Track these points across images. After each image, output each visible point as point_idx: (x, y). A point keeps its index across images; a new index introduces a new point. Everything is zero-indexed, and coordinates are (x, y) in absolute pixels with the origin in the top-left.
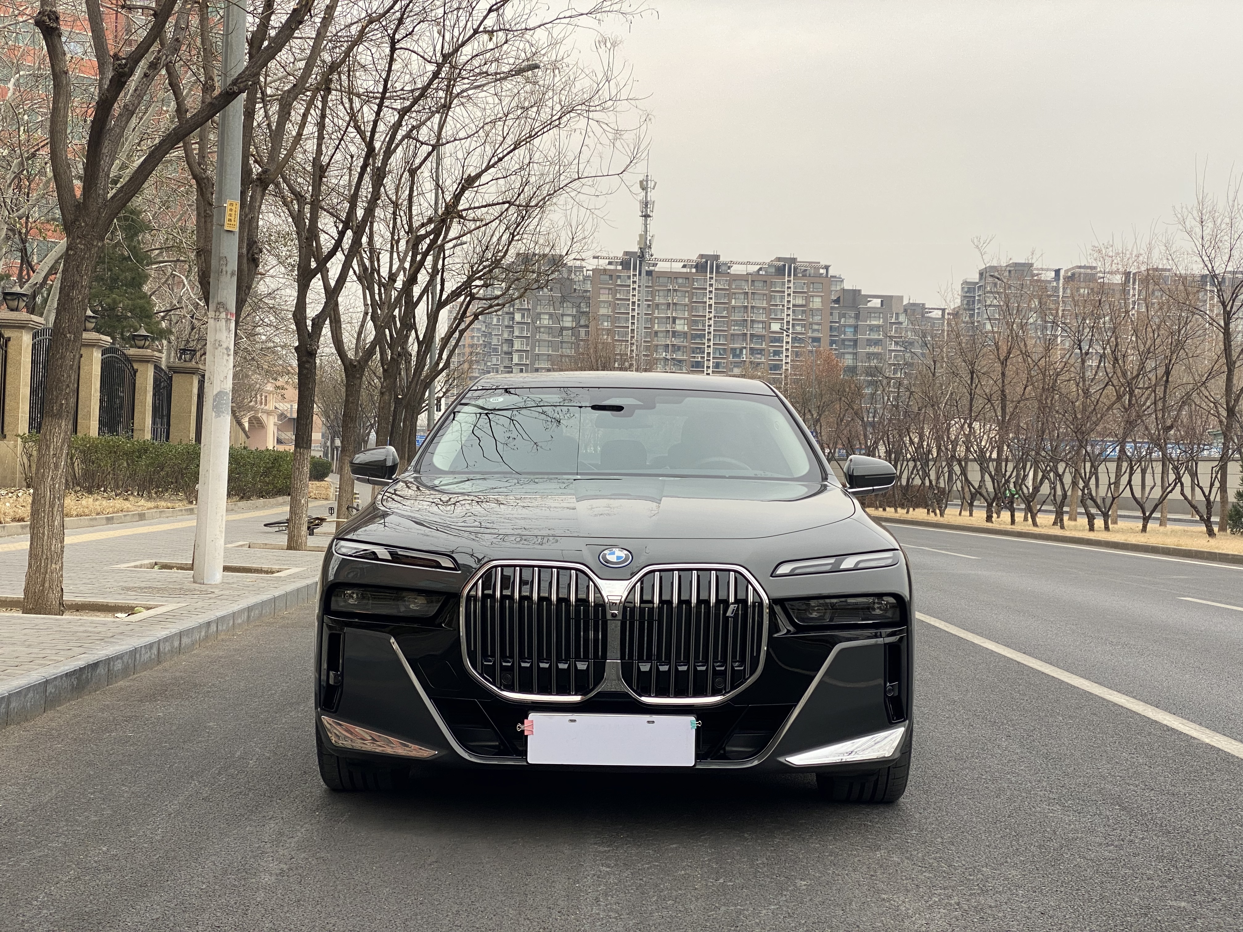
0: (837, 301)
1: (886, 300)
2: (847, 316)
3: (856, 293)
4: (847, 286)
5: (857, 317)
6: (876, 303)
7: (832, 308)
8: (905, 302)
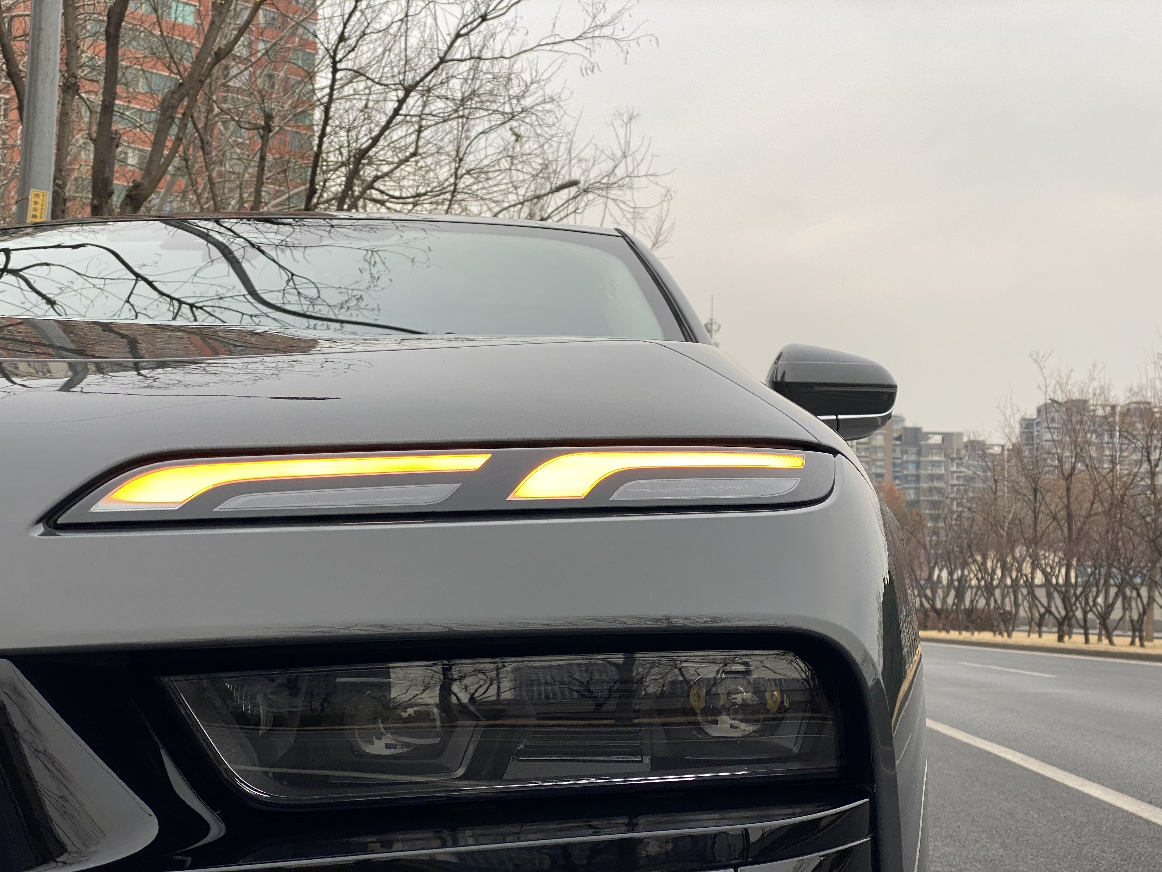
0: (899, 438)
1: (947, 437)
2: (910, 452)
3: (916, 431)
4: (909, 424)
5: (919, 453)
6: (937, 439)
7: (895, 445)
8: (965, 439)
